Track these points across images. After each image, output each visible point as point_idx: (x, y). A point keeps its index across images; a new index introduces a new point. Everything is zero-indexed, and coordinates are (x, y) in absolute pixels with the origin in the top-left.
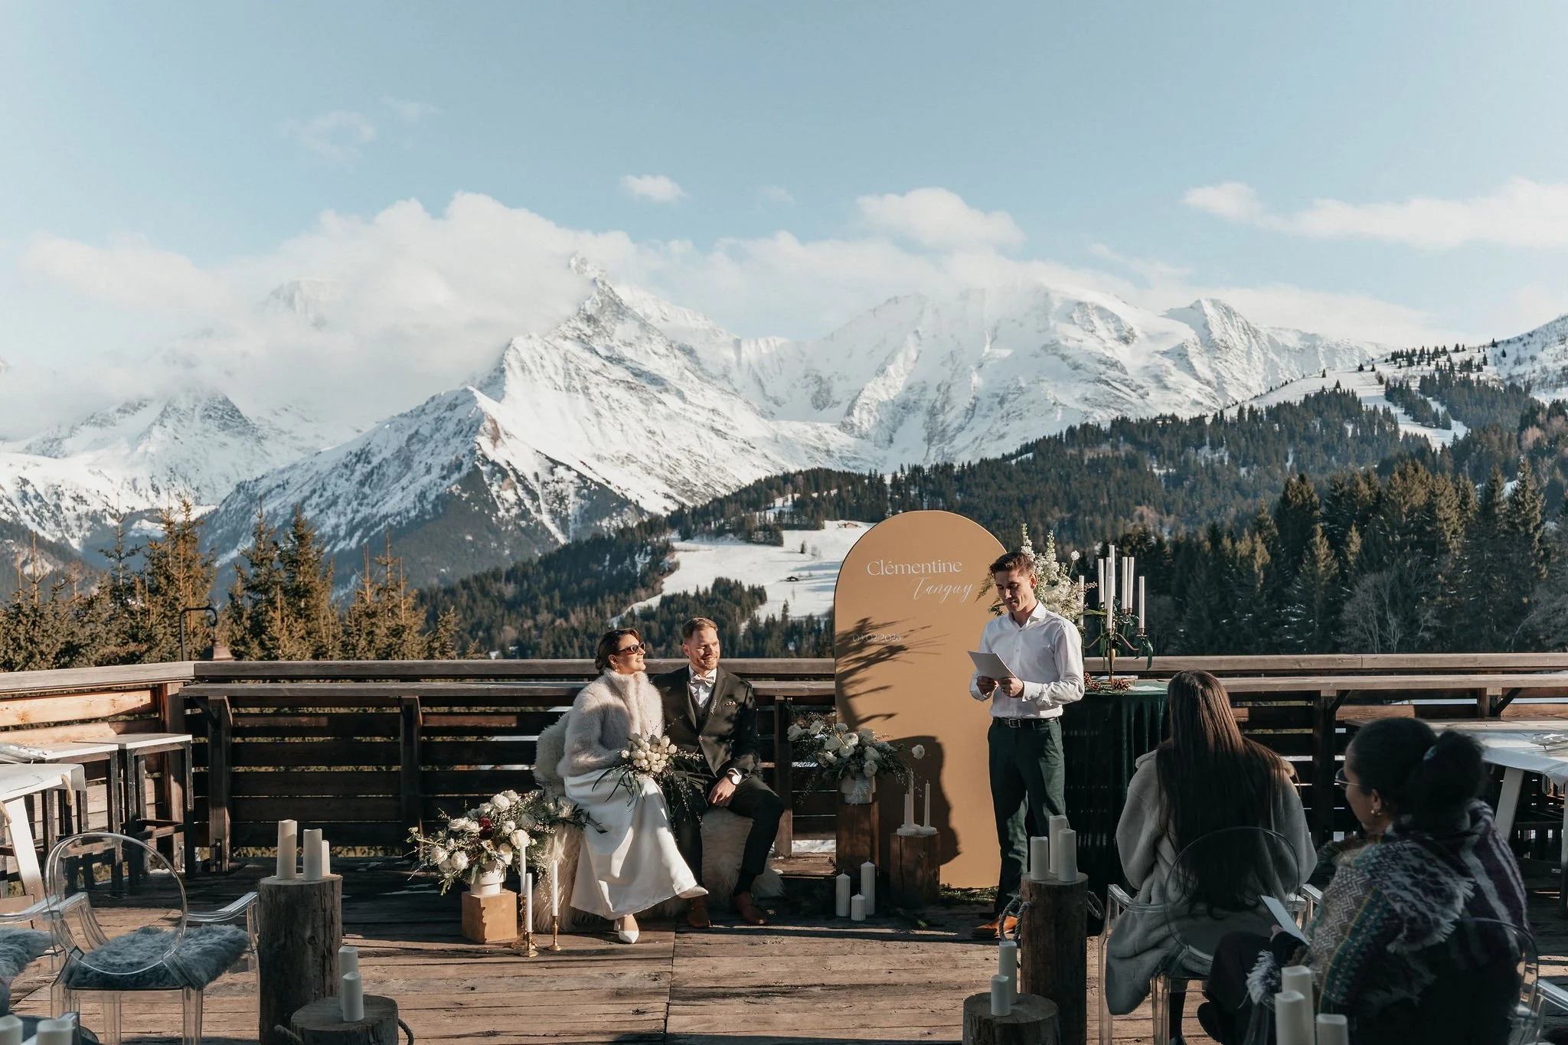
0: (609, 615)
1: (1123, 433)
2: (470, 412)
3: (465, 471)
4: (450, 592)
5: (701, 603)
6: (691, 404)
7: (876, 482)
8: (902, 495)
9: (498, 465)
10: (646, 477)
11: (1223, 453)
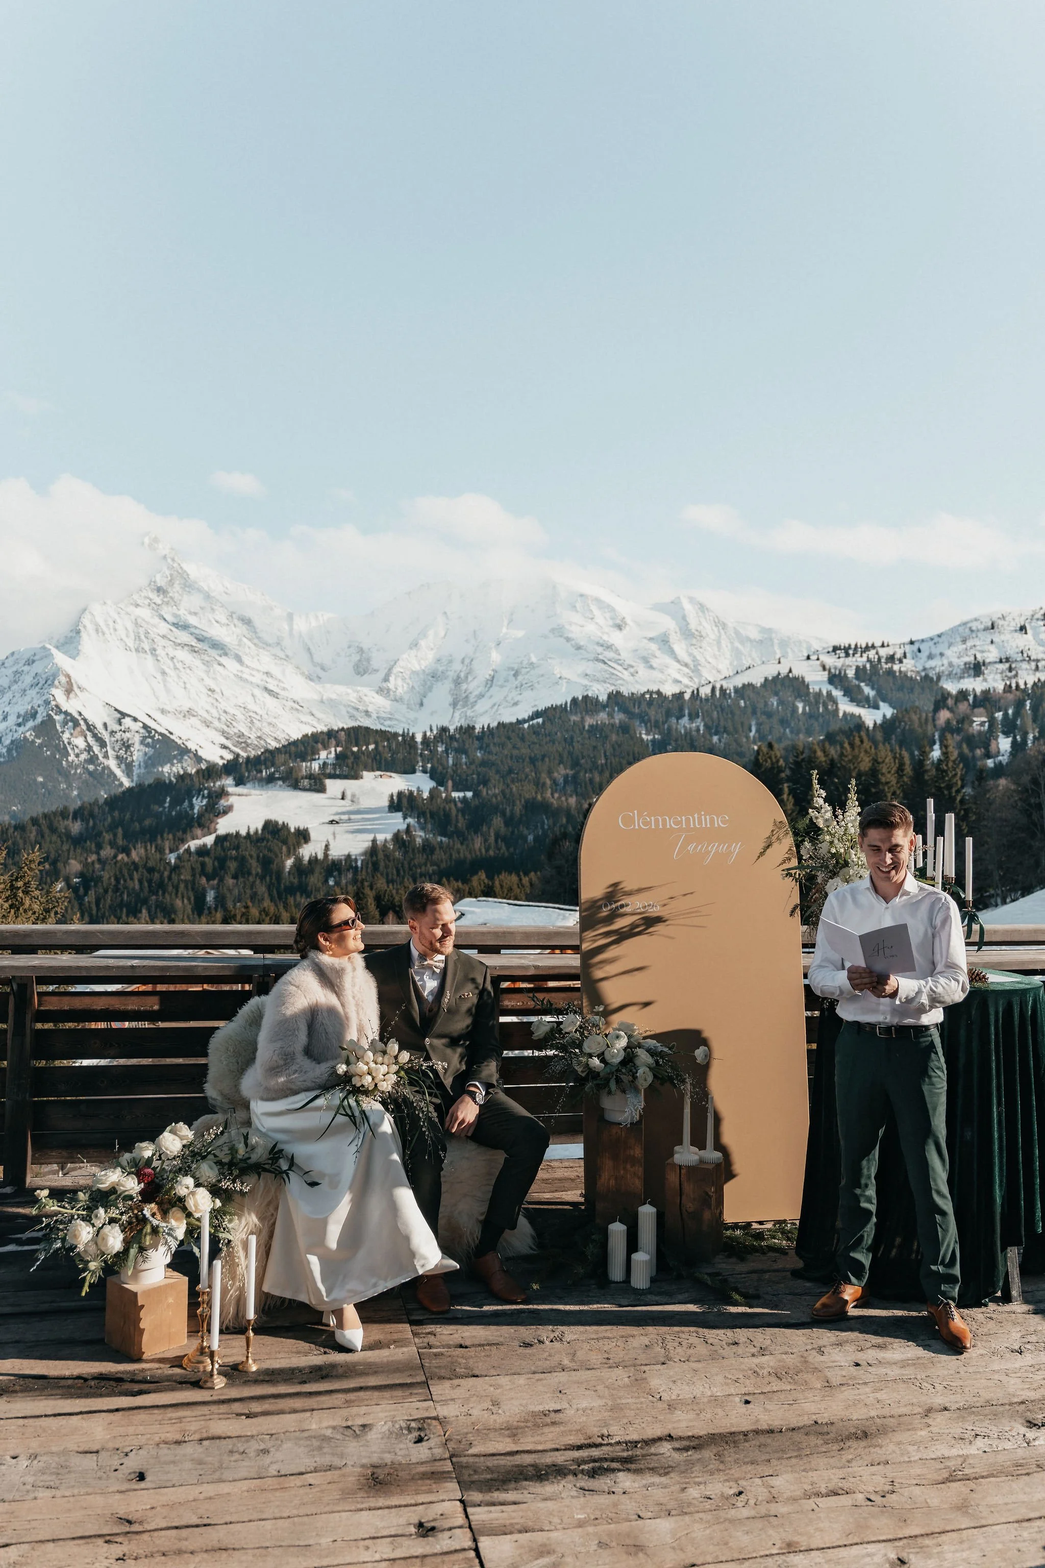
0: (167, 851)
1: (617, 704)
2: (46, 667)
3: (39, 719)
4: (20, 828)
5: (251, 842)
6: (247, 667)
7: (409, 741)
8: (431, 751)
9: (70, 715)
10: (205, 730)
11: (699, 723)
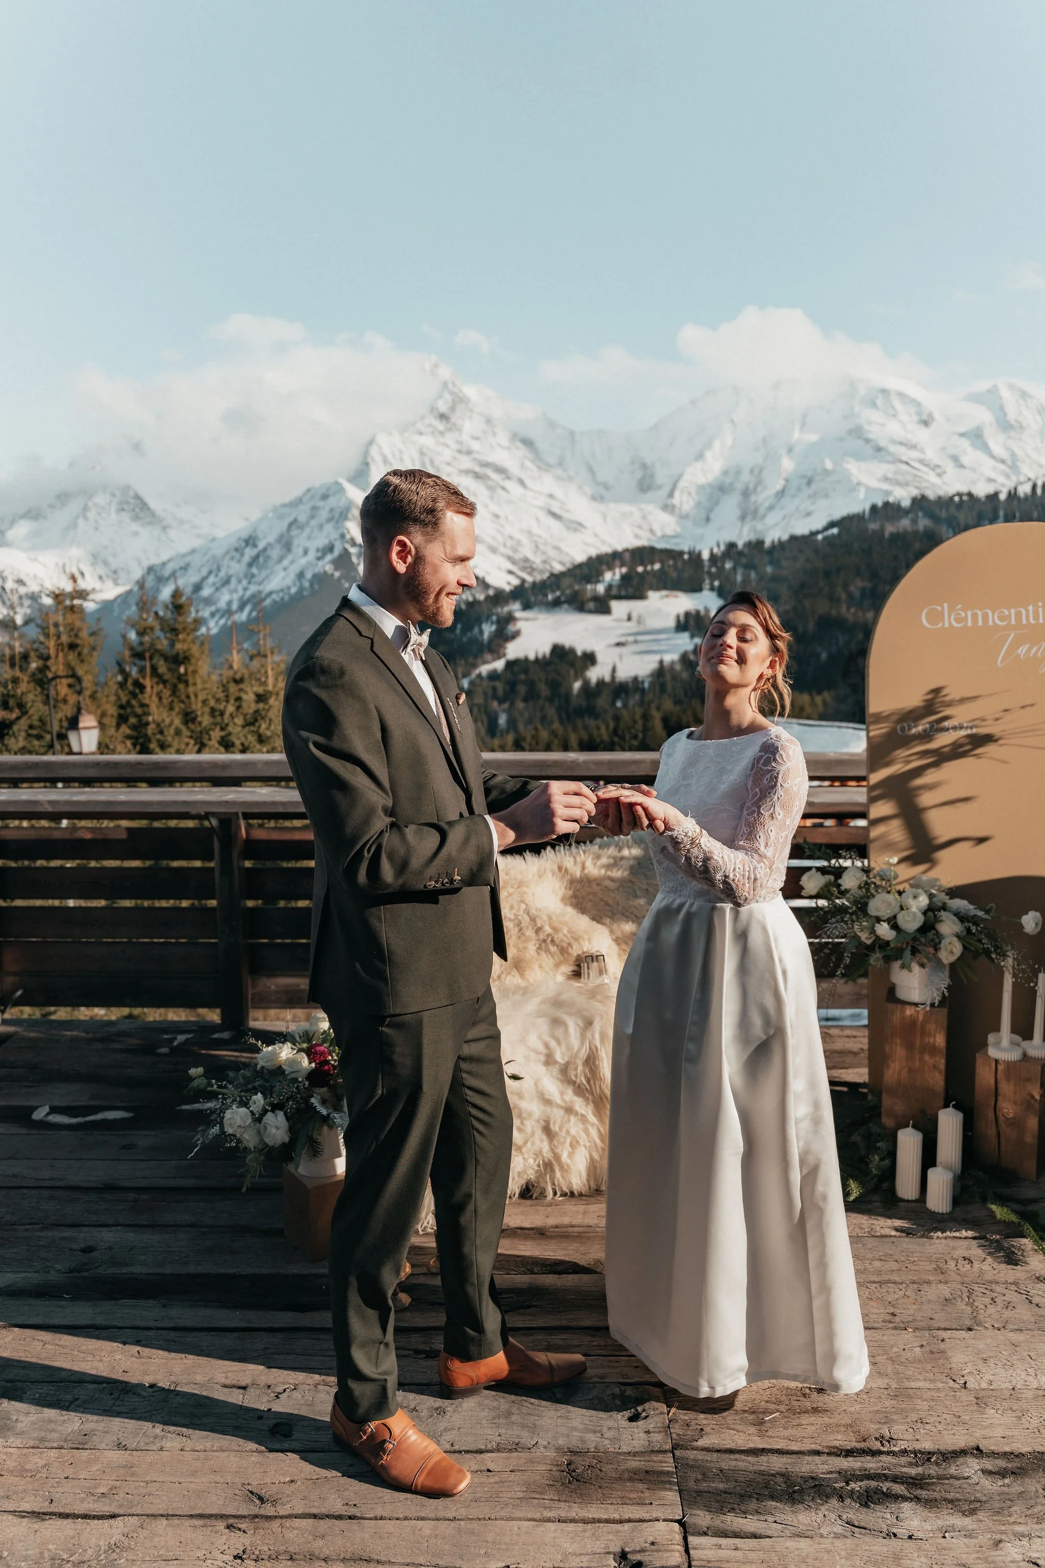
1: (921, 508)
2: (340, 501)
3: (337, 552)
5: (540, 666)
6: (531, 490)
7: (695, 558)
8: (718, 568)
10: (492, 556)
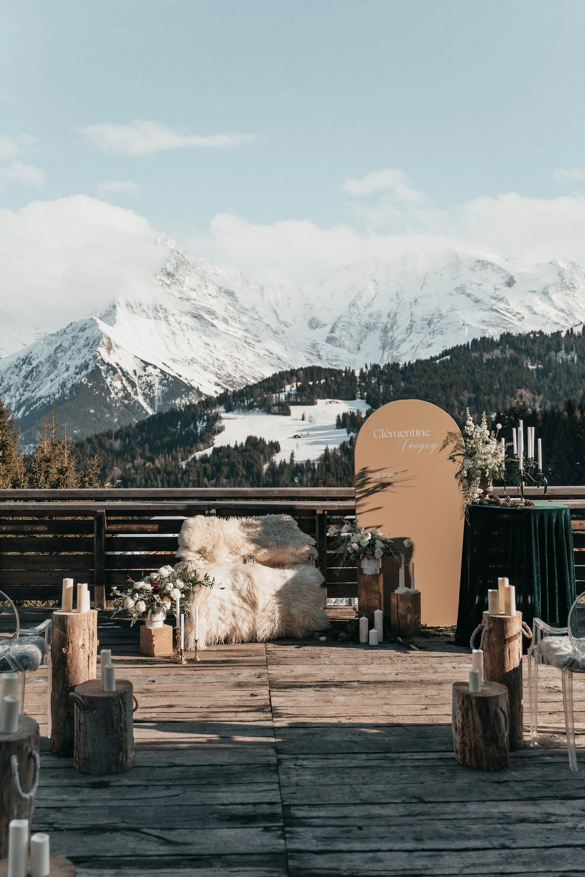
0: (180, 460)
1: (508, 342)
2: (93, 333)
3: (90, 369)
4: (80, 445)
5: (238, 452)
6: (232, 326)
7: (350, 375)
8: (366, 383)
9: (111, 365)
10: (203, 372)
11: (574, 355)
